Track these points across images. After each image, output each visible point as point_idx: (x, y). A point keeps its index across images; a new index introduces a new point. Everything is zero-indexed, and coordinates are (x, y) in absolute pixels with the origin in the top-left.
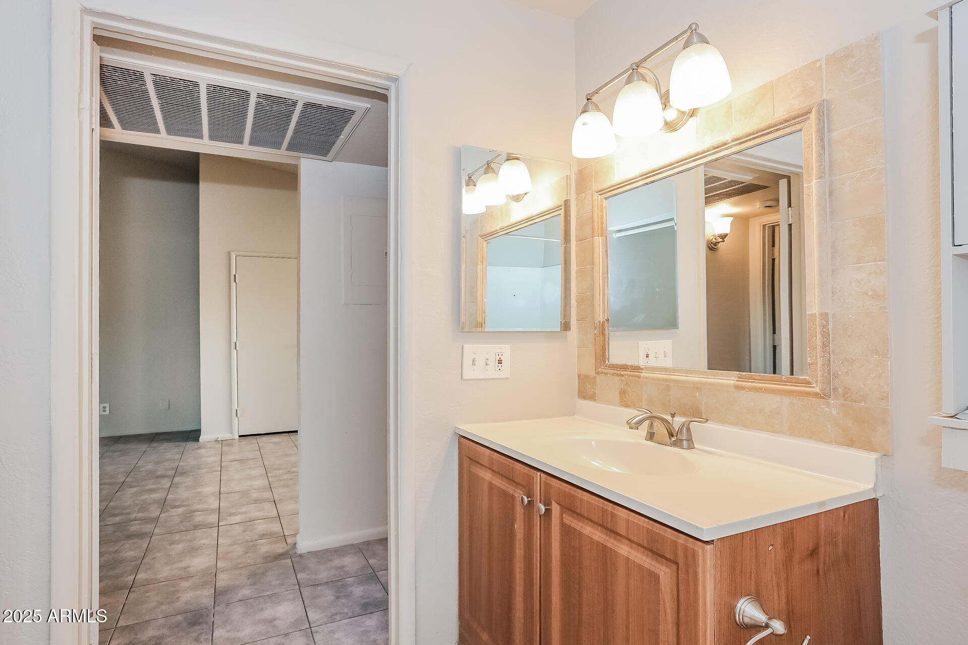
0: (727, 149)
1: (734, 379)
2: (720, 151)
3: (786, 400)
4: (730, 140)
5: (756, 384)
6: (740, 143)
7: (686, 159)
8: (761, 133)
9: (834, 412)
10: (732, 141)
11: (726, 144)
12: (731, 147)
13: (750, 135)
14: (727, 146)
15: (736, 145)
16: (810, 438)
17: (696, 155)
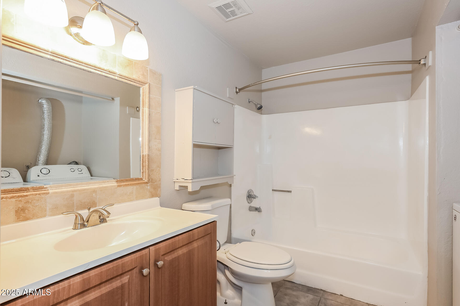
0: (113, 75)
1: (114, 183)
2: (110, 74)
3: (135, 187)
4: (118, 73)
5: (124, 183)
6: (120, 77)
7: (92, 66)
8: (130, 80)
9: (149, 188)
10: (119, 75)
11: (115, 74)
12: (115, 76)
13: (126, 77)
14: (115, 75)
15: (118, 77)
16: (142, 199)
17: (99, 68)
